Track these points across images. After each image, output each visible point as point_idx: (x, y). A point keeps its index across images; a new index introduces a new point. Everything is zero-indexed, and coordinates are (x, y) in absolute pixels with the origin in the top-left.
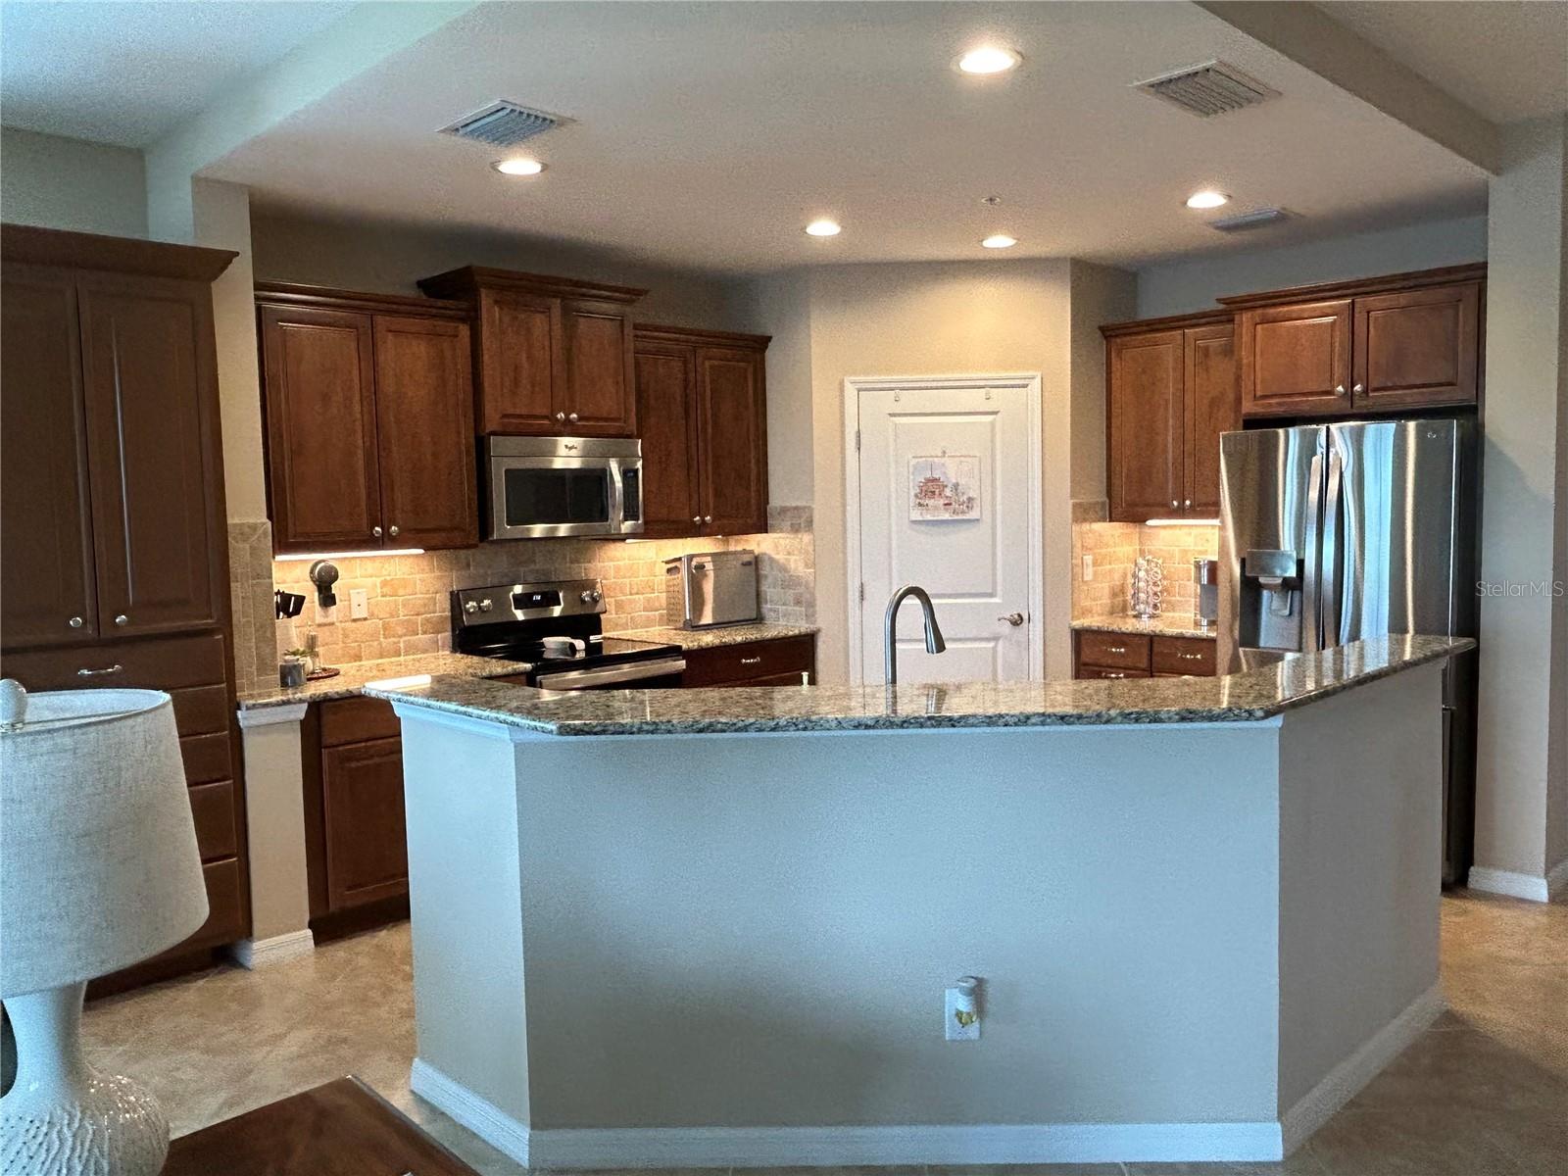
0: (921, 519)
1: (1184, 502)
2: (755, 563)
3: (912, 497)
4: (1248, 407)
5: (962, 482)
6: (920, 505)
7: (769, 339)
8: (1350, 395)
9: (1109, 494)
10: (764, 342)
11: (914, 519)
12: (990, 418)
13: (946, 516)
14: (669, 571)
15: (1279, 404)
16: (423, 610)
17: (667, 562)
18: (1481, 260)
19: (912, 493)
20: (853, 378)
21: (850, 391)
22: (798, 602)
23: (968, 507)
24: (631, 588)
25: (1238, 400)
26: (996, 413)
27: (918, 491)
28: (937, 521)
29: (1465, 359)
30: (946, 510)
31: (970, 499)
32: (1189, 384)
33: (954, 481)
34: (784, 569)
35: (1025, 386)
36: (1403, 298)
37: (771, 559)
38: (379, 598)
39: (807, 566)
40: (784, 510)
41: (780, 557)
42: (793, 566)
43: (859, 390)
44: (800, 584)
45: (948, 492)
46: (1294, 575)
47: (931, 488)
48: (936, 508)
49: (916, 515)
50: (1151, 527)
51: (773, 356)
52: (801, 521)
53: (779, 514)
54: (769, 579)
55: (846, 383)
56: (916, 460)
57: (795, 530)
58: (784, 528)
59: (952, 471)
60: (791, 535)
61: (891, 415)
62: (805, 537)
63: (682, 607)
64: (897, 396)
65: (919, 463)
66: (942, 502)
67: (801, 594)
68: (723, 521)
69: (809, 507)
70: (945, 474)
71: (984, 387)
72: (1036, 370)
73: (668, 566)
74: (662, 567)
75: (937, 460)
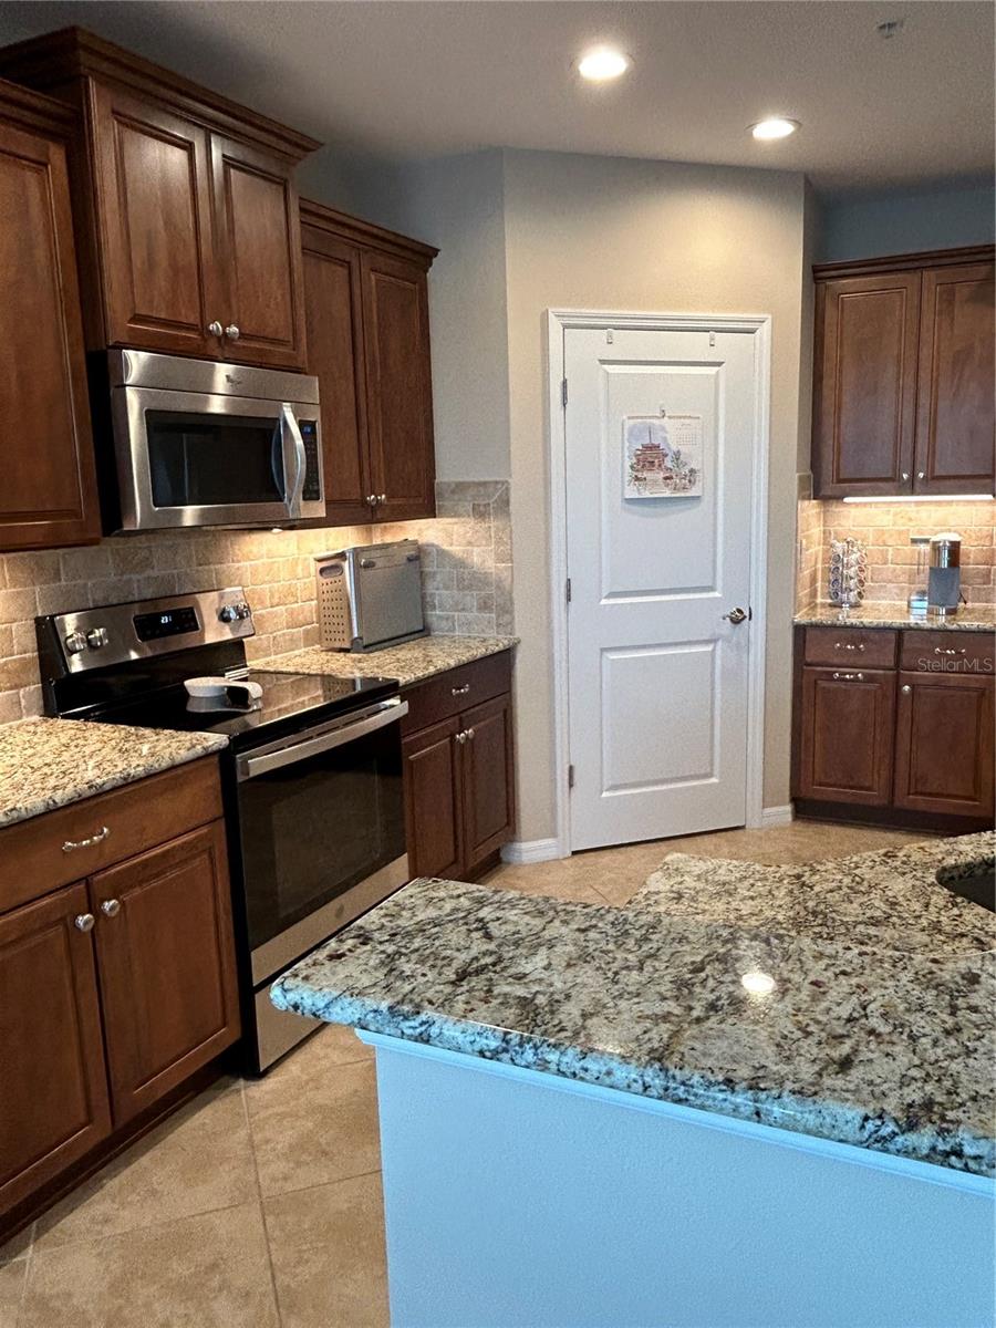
0: (637, 496)
1: (915, 476)
2: (418, 556)
3: (628, 470)
5: (683, 449)
6: (637, 479)
7: (435, 252)
9: (814, 466)
10: (428, 254)
11: (627, 497)
12: (713, 370)
13: (667, 493)
14: (322, 571)
17: (320, 560)
19: (628, 464)
20: (559, 310)
21: (555, 326)
22: (484, 606)
23: (690, 481)
26: (719, 364)
27: (635, 461)
28: (655, 499)
30: (667, 485)
31: (692, 471)
33: (674, 448)
34: (460, 564)
35: (752, 332)
37: (442, 553)
39: (499, 561)
40: (461, 487)
41: (456, 550)
42: (476, 560)
43: (565, 327)
44: (488, 584)
45: (668, 463)
47: (649, 457)
48: (655, 482)
49: (631, 492)
52: (490, 502)
53: (453, 492)
54: (438, 577)
55: (551, 315)
56: (632, 422)
57: (480, 513)
58: (461, 510)
59: (672, 436)
60: (471, 521)
61: (603, 362)
62: (493, 523)
63: (345, 621)
64: (610, 336)
65: (635, 426)
66: (662, 475)
67: (490, 597)
68: (395, 502)
69: (503, 483)
70: (665, 439)
71: (706, 330)
72: (764, 311)
73: (324, 564)
74: (314, 567)
75: (655, 421)
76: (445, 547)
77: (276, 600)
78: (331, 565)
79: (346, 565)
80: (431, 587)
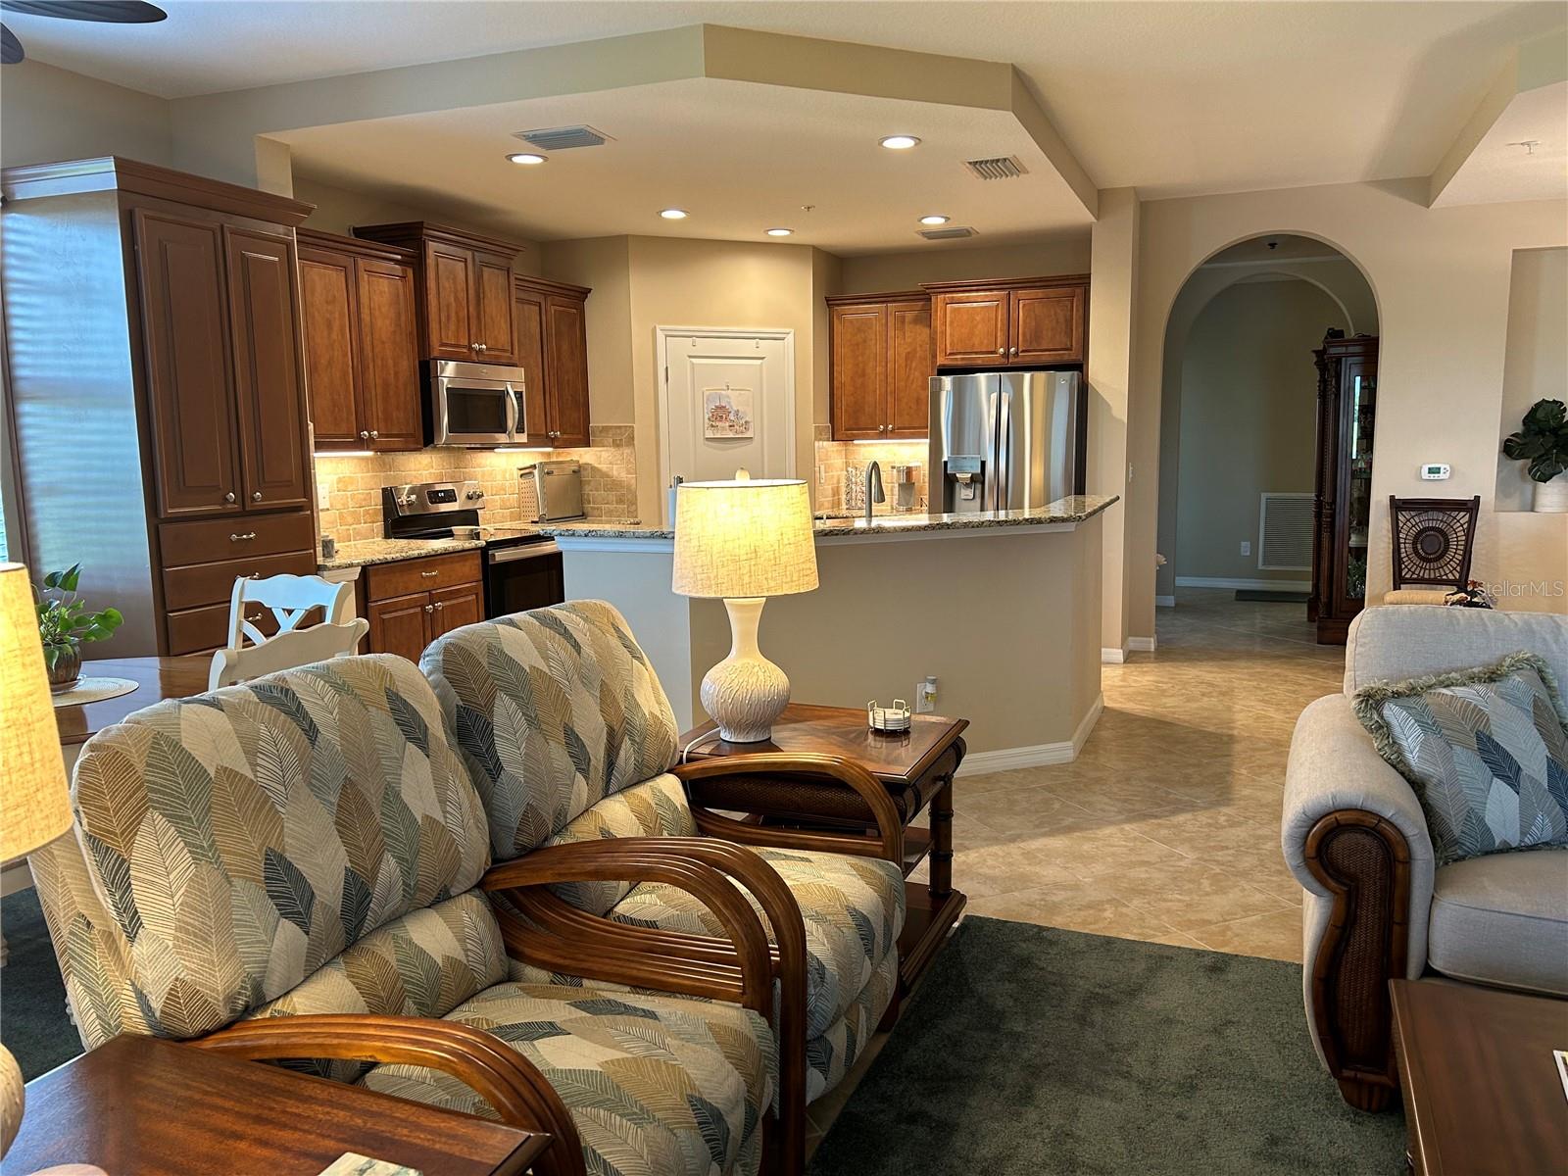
0: (713, 437)
1: (887, 427)
2: (579, 472)
3: (707, 421)
4: (941, 360)
5: (740, 408)
6: (712, 426)
7: (591, 290)
8: (1006, 355)
9: (832, 420)
10: (585, 293)
11: (706, 437)
12: (758, 362)
13: (731, 435)
14: (521, 476)
15: (962, 359)
16: (363, 503)
17: (521, 469)
18: (1088, 272)
19: (707, 417)
20: (662, 327)
21: (660, 336)
22: (620, 501)
23: (745, 428)
24: (492, 490)
25: (934, 356)
26: (763, 358)
27: (711, 415)
28: (724, 438)
29: (1076, 334)
30: (731, 430)
31: (746, 422)
32: (890, 342)
33: (736, 409)
34: (605, 475)
35: (783, 339)
36: (1040, 293)
37: (593, 468)
38: (336, 493)
39: (629, 473)
40: (605, 429)
41: (603, 467)
42: (615, 473)
43: (666, 336)
44: (623, 487)
45: (732, 417)
46: (979, 471)
47: (720, 413)
48: (723, 428)
49: (709, 434)
50: (857, 445)
51: (591, 306)
52: (623, 438)
53: (601, 432)
54: (592, 483)
55: (658, 330)
56: (708, 392)
57: (617, 445)
58: (606, 443)
59: (734, 401)
60: (612, 449)
61: (690, 357)
62: (627, 451)
63: (535, 504)
64: (694, 342)
65: (710, 395)
66: (727, 424)
67: (623, 495)
68: (565, 436)
69: (630, 427)
70: (729, 403)
71: (754, 338)
72: (790, 327)
73: (523, 472)
74: (517, 474)
75: (723, 392)
76: (596, 465)
77: (494, 492)
78: (526, 473)
79: (536, 472)
80: (587, 489)
